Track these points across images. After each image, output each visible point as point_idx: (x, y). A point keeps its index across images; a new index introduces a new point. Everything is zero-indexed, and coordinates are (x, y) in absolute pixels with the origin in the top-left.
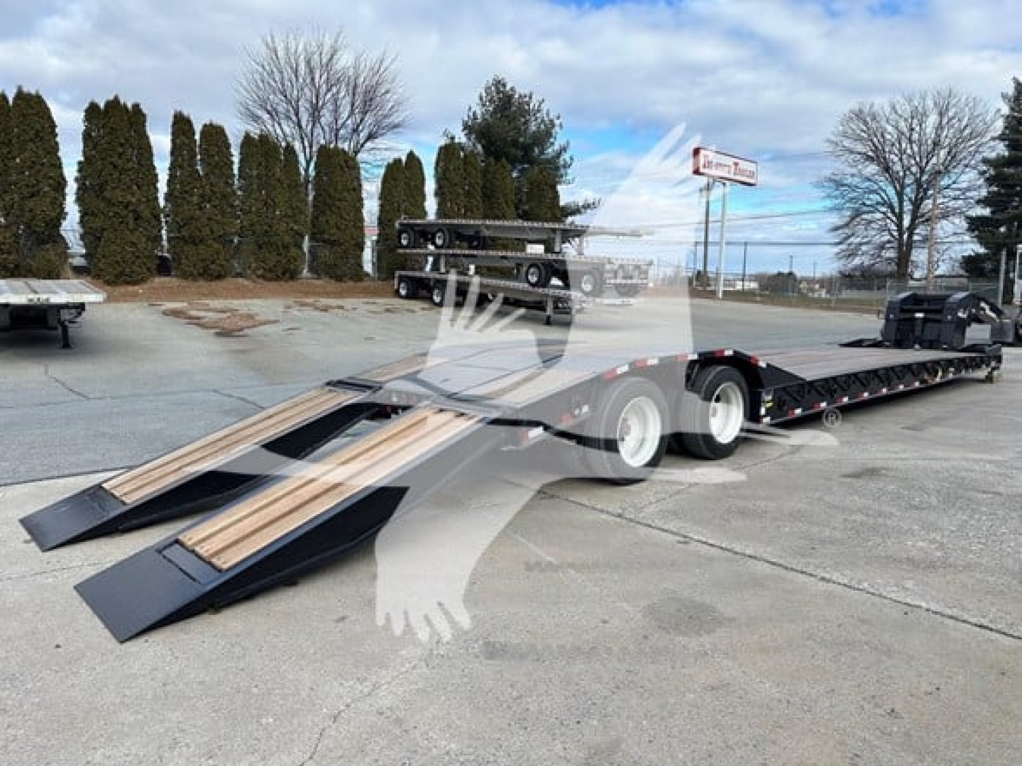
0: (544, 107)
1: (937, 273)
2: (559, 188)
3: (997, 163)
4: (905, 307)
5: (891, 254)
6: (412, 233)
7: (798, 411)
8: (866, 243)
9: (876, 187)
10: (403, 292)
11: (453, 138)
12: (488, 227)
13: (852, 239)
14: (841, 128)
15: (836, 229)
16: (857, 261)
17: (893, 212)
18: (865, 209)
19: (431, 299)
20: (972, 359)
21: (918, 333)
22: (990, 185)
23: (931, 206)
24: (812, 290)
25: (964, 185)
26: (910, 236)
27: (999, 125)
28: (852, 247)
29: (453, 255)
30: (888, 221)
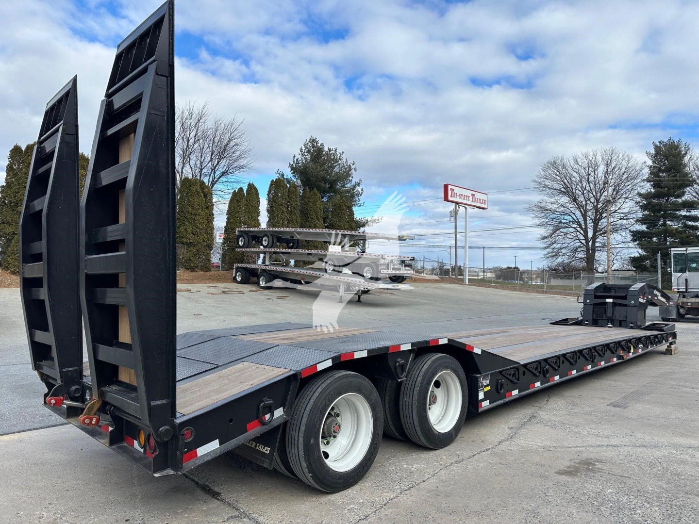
0: (344, 157)
1: (613, 268)
2: (354, 208)
3: (647, 196)
4: (597, 294)
5: (582, 255)
6: (246, 237)
7: (515, 392)
8: (565, 248)
9: (568, 211)
10: (239, 279)
11: (283, 175)
12: (299, 233)
13: (555, 245)
14: (542, 173)
15: (544, 238)
16: (560, 260)
17: (581, 227)
18: (562, 225)
19: (258, 284)
20: (656, 336)
21: (609, 314)
22: (644, 211)
23: (606, 224)
24: (531, 279)
25: (626, 211)
26: (594, 243)
27: (646, 173)
28: (555, 250)
29: (275, 253)
30: (578, 233)
